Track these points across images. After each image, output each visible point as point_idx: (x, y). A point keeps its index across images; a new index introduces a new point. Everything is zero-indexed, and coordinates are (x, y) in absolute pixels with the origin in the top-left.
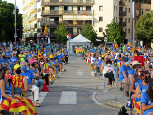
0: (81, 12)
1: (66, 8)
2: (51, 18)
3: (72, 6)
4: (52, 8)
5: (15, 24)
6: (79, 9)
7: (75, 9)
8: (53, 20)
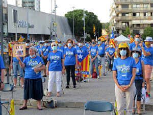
0: (147, 17)
1: (134, 14)
2: (122, 22)
3: (140, 13)
4: (123, 14)
5: (84, 28)
6: (145, 15)
7: (142, 15)
8: (124, 24)
